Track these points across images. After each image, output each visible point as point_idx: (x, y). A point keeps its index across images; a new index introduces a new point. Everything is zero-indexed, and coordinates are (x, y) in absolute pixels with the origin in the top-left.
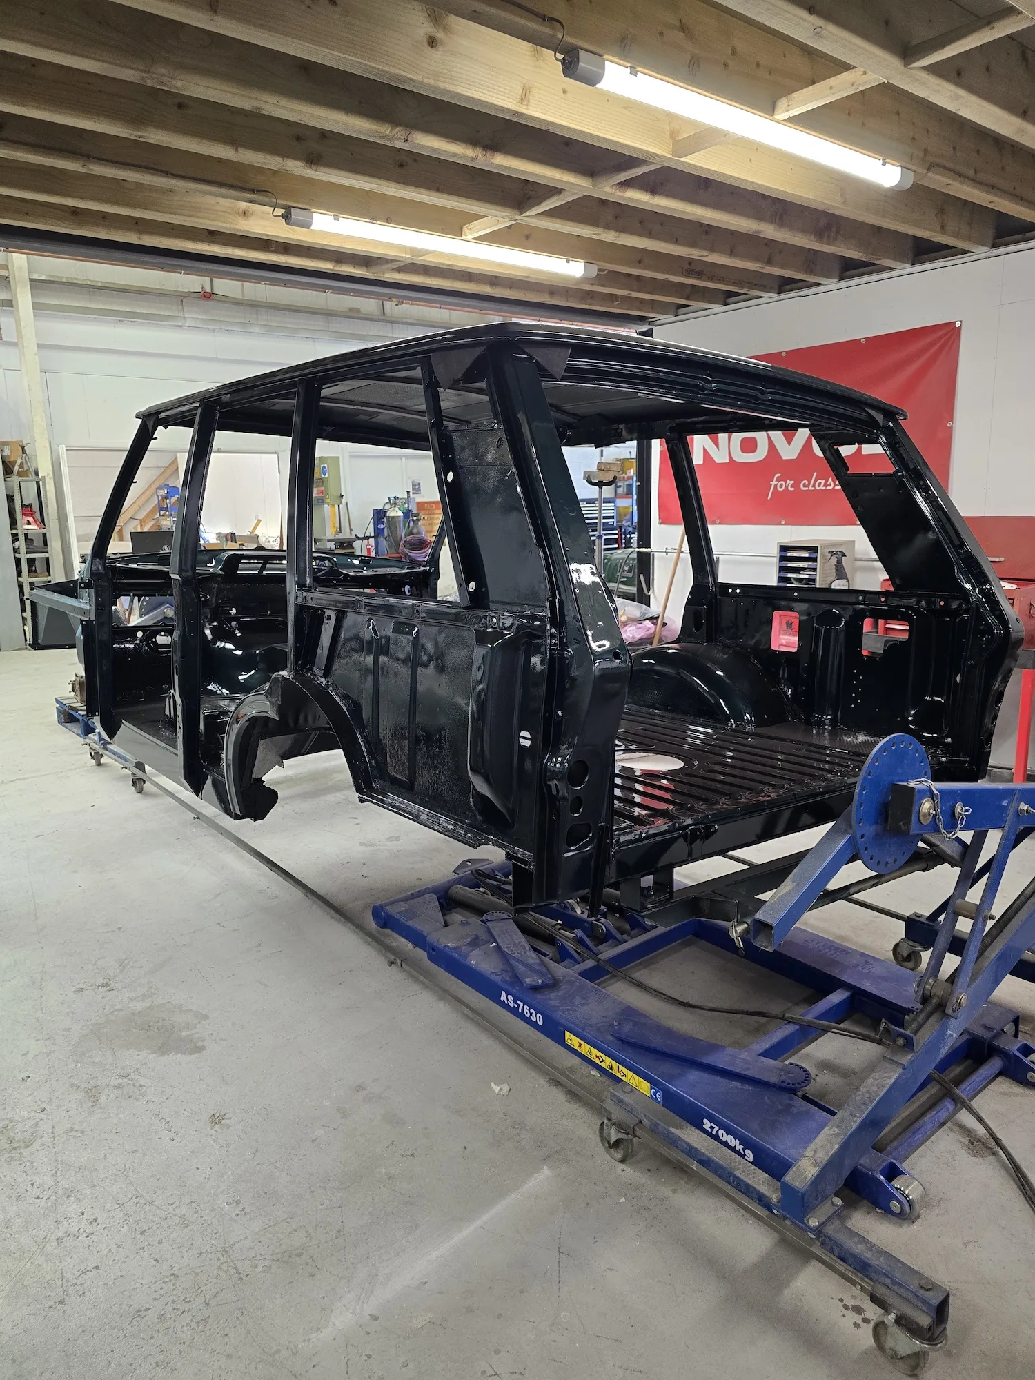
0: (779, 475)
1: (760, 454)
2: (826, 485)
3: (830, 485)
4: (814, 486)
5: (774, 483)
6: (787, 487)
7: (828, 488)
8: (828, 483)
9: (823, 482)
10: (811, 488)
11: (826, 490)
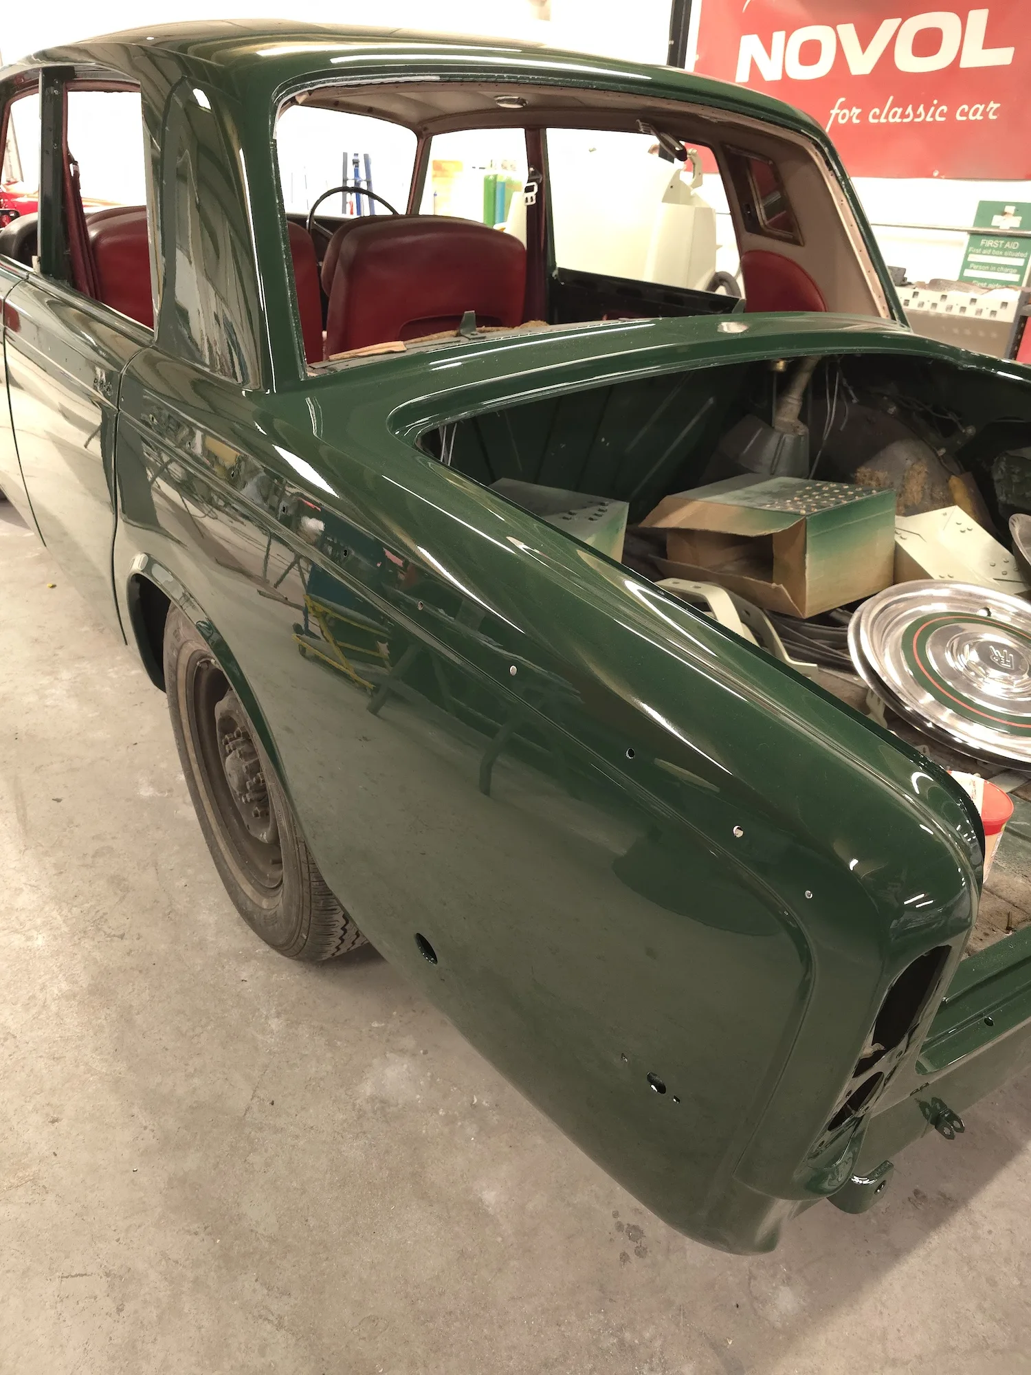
0: (842, 99)
1: (822, 68)
2: (903, 116)
3: (908, 116)
4: (887, 117)
5: (834, 112)
6: (851, 118)
7: (905, 120)
8: (907, 113)
9: (900, 111)
10: (883, 120)
11: (902, 122)
